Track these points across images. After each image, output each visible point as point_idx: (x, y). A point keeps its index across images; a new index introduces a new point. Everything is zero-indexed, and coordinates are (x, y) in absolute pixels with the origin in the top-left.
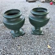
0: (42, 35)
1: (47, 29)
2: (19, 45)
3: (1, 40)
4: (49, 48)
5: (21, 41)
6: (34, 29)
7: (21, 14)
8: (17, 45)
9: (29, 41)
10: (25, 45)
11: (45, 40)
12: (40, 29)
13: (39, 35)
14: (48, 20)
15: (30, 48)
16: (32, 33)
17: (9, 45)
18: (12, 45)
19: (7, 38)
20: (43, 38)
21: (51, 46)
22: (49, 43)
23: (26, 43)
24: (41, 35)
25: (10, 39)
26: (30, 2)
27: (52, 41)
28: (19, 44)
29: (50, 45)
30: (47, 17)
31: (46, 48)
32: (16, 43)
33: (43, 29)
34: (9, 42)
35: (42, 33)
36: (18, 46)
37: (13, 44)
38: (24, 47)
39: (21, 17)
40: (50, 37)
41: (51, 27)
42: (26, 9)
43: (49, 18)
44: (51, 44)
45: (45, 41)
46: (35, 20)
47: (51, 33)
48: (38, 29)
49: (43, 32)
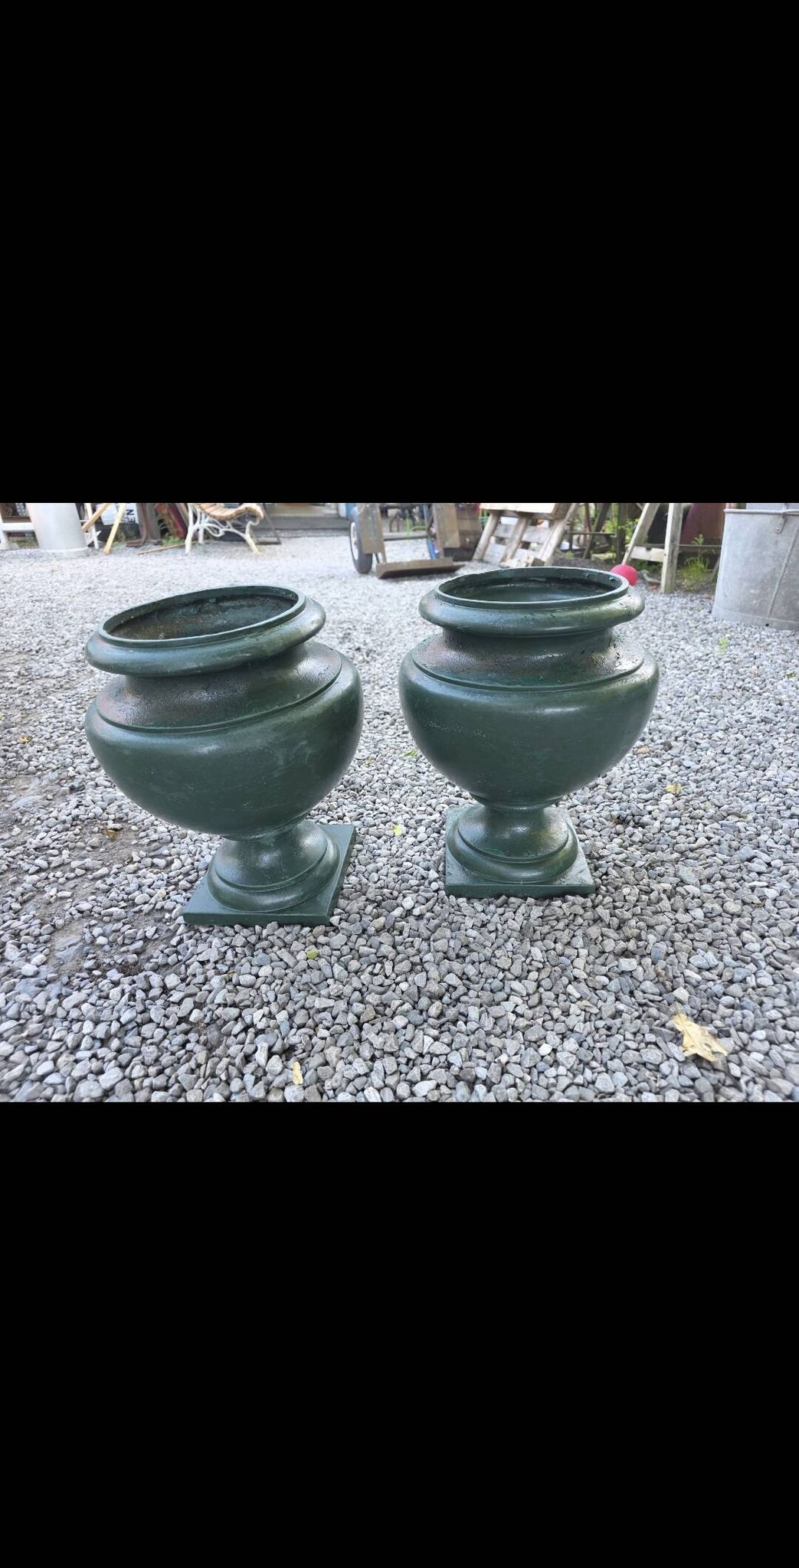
0: (583, 891)
1: (621, 821)
2: (288, 1052)
3: (54, 990)
4: (697, 1059)
5: (311, 989)
6: (476, 831)
7: (306, 621)
8: (262, 1044)
9: (419, 979)
10: (369, 1033)
11: (626, 953)
12: (540, 823)
13: (547, 895)
14: (644, 694)
15: (441, 1075)
16: (457, 875)
17: (149, 1052)
18: (201, 1055)
19: (126, 969)
20: (594, 931)
21: (722, 1033)
22: (681, 993)
23: (382, 1010)
24: (563, 893)
25: (172, 980)
26: (396, 575)
27: (711, 957)
28: (294, 1039)
29: (699, 1018)
30: (625, 665)
31: (652, 1055)
32: (256, 1016)
33: (580, 826)
34: (155, 1013)
35: (580, 873)
36: (276, 1063)
37: (212, 1034)
38: (360, 1067)
39: (308, 667)
40: (683, 917)
41: (667, 800)
42: (359, 637)
43: (646, 672)
44: (715, 997)
45: (626, 964)
46: (482, 699)
47: (685, 872)
48: (523, 818)
49: (581, 862)
